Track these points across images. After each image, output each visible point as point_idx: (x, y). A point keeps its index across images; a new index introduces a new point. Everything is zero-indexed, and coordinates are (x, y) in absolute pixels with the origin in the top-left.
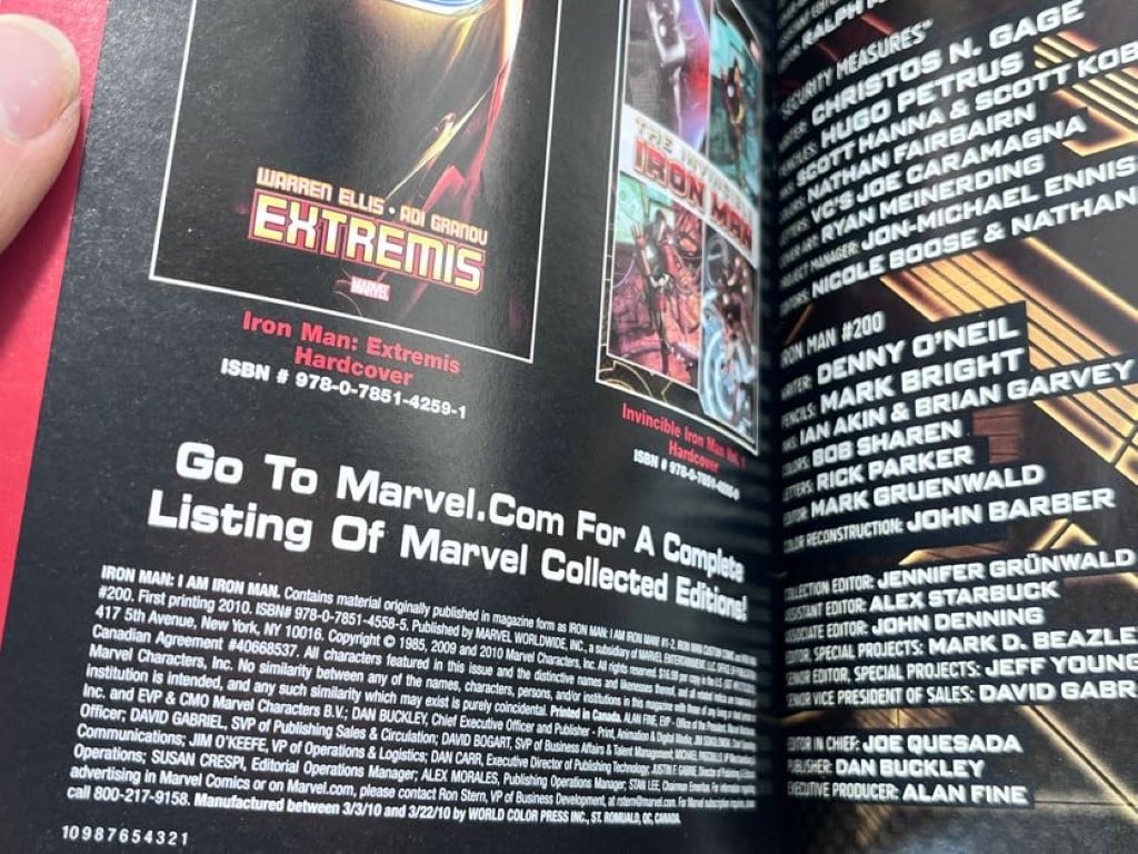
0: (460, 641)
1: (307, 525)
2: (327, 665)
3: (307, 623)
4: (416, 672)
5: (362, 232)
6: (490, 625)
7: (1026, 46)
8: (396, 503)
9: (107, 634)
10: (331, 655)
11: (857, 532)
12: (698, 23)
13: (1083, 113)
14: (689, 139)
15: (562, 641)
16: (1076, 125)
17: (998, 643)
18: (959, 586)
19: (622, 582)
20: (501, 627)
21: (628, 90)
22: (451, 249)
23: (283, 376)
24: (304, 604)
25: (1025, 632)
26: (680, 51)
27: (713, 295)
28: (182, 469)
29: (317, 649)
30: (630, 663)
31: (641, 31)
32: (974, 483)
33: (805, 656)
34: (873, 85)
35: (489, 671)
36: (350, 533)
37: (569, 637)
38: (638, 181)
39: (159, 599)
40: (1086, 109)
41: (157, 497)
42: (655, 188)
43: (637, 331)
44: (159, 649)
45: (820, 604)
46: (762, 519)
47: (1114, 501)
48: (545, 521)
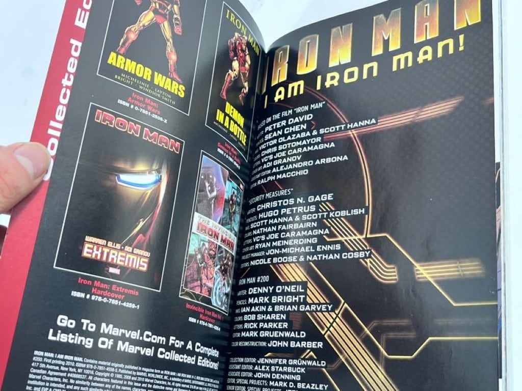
0: (132, 376)
1: (92, 340)
2: (94, 382)
3: (90, 369)
4: (119, 385)
5: (114, 254)
6: (141, 371)
7: (317, 204)
8: (117, 334)
9: (34, 371)
10: (96, 379)
11: (253, 344)
12: (222, 184)
13: (329, 229)
14: (215, 220)
15: (162, 376)
16: (327, 231)
17: (288, 384)
18: (280, 366)
19: (181, 358)
20: (144, 372)
21: (197, 207)
22: (139, 258)
23: (88, 296)
24: (89, 363)
25: (295, 382)
26: (215, 194)
27: (219, 267)
28: (59, 323)
29: (92, 377)
30: (182, 383)
31: (203, 190)
32: (287, 334)
33: (233, 381)
34: (275, 204)
35: (140, 385)
36: (103, 343)
37: (164, 375)
38: (198, 235)
39: (50, 361)
40: (330, 227)
41: (51, 331)
42: (202, 236)
43: (193, 281)
44: (48, 375)
45: (240, 365)
46: (227, 334)
47: (322, 346)
48: (160, 340)
